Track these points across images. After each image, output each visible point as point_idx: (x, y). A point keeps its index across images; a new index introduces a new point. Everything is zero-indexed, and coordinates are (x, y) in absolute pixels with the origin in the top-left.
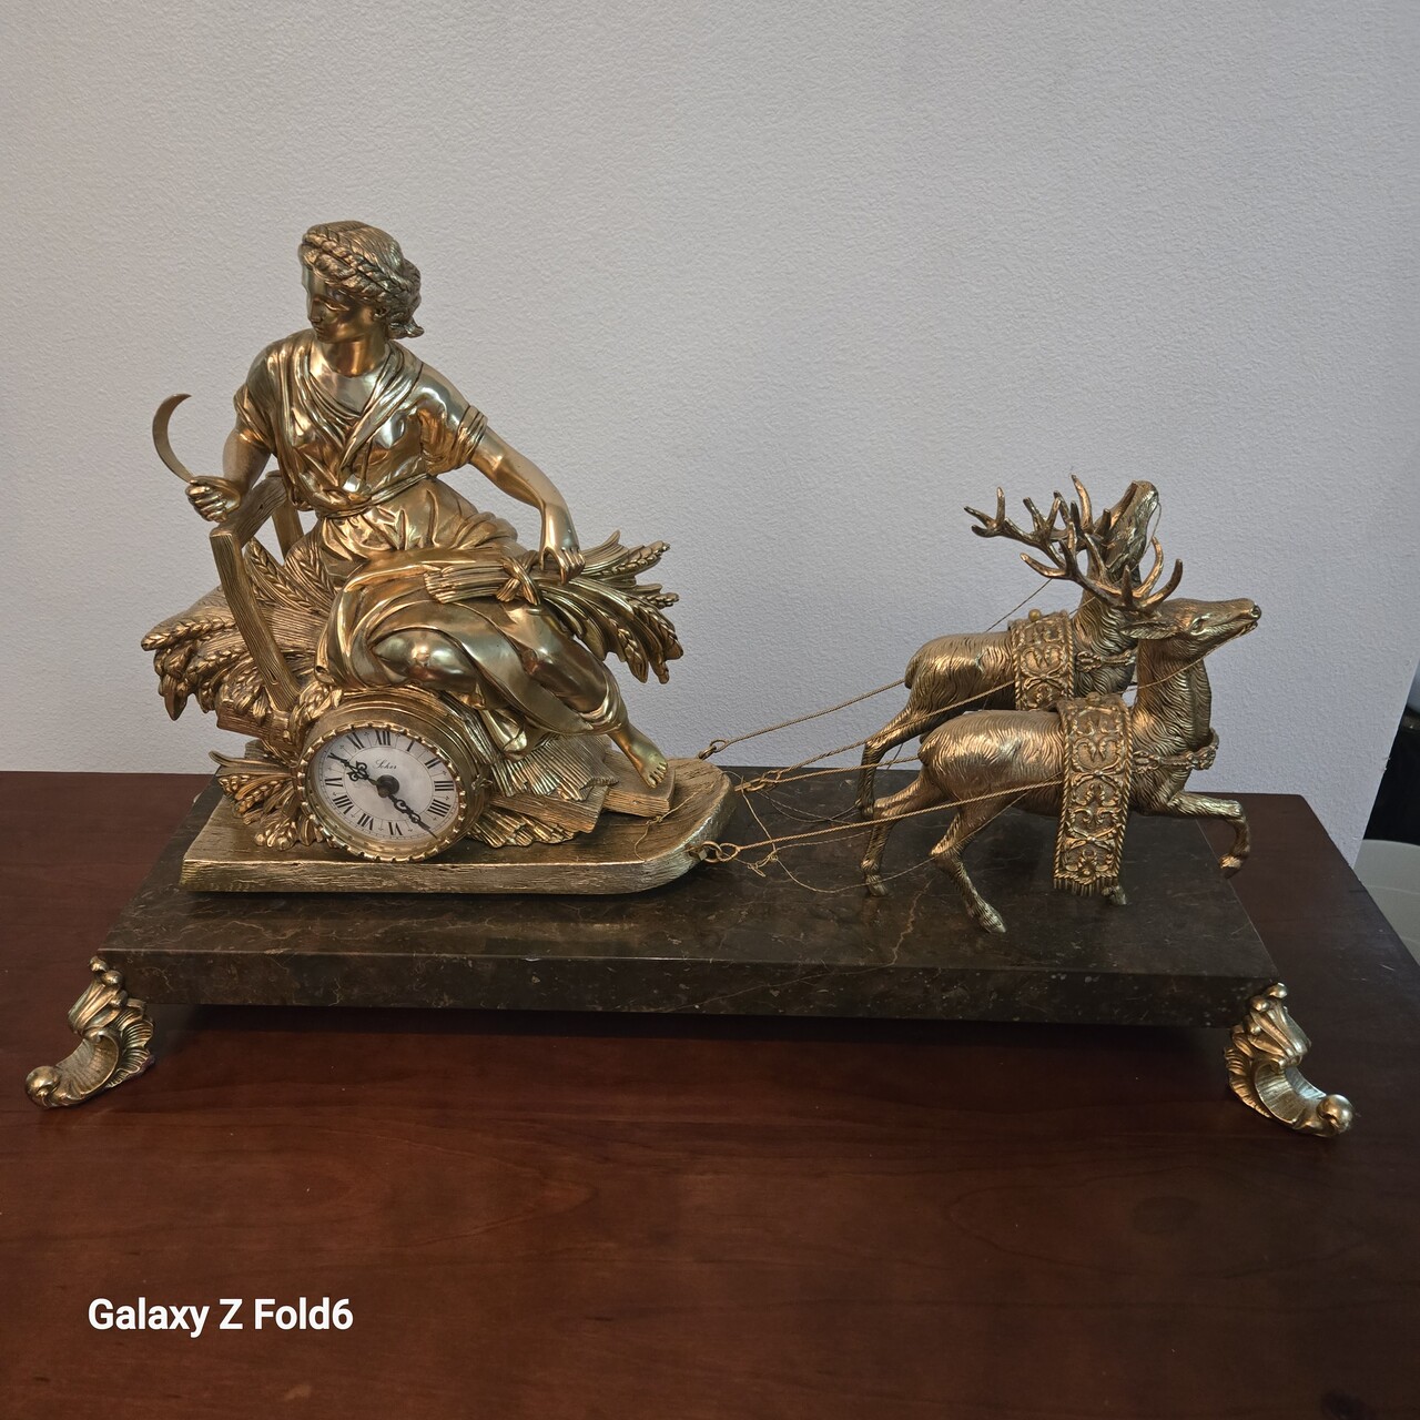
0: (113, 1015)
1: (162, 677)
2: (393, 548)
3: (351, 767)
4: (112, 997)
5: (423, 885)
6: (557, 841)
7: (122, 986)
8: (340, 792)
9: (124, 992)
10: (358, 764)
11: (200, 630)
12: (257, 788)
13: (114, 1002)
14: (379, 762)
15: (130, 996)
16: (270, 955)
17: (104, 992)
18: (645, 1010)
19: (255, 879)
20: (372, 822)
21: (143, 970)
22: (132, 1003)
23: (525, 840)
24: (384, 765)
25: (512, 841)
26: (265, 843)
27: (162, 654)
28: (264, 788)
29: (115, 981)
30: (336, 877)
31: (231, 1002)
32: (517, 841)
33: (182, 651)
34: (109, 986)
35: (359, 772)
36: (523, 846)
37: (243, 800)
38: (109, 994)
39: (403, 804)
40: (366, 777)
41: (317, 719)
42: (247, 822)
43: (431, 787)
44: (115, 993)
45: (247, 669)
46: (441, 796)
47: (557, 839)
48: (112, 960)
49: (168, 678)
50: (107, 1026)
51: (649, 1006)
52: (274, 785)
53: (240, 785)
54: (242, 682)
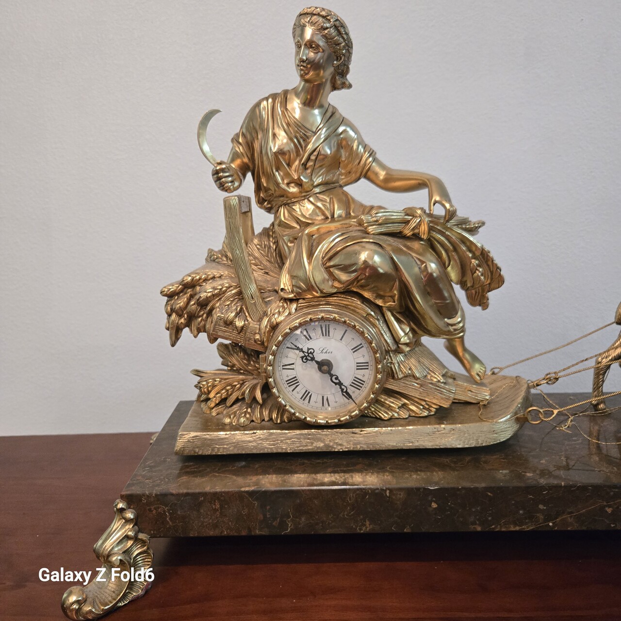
0: (130, 543)
1: (169, 315)
2: (327, 218)
3: (303, 352)
4: (129, 530)
5: (341, 445)
6: (426, 414)
7: (136, 522)
8: (290, 374)
9: (136, 527)
10: (309, 349)
11: (200, 279)
12: (225, 388)
13: (130, 533)
14: (321, 349)
15: (140, 531)
16: (244, 492)
17: (123, 526)
18: (512, 528)
19: (227, 445)
20: (310, 396)
21: (152, 508)
22: (141, 536)
23: (404, 414)
24: (324, 351)
25: (396, 415)
26: (231, 423)
27: (171, 300)
28: (228, 388)
29: (132, 517)
30: (282, 441)
31: (211, 533)
32: (399, 415)
33: (186, 296)
34: (128, 521)
35: (308, 357)
36: (404, 419)
37: (214, 397)
38: (127, 527)
39: (337, 378)
40: (313, 359)
41: (281, 322)
42: (214, 414)
43: (354, 366)
44: (131, 526)
45: (231, 298)
46: (360, 374)
47: (426, 413)
48: (132, 500)
49: (174, 316)
50: (124, 552)
51: (515, 525)
52: (236, 386)
53: (214, 386)
54: (228, 305)
